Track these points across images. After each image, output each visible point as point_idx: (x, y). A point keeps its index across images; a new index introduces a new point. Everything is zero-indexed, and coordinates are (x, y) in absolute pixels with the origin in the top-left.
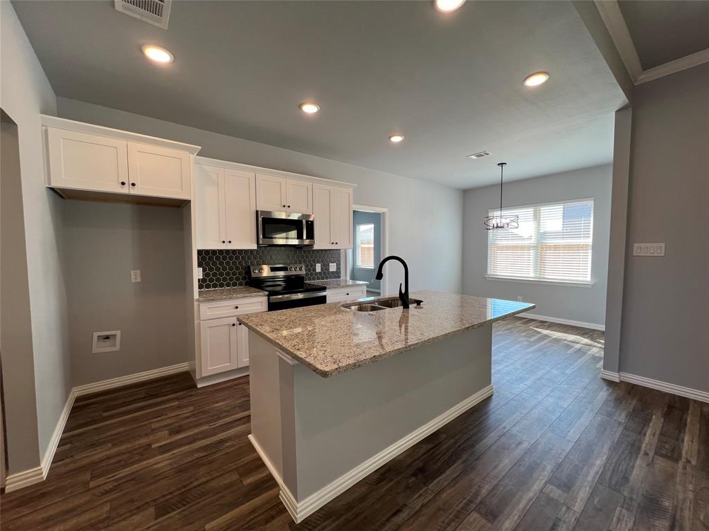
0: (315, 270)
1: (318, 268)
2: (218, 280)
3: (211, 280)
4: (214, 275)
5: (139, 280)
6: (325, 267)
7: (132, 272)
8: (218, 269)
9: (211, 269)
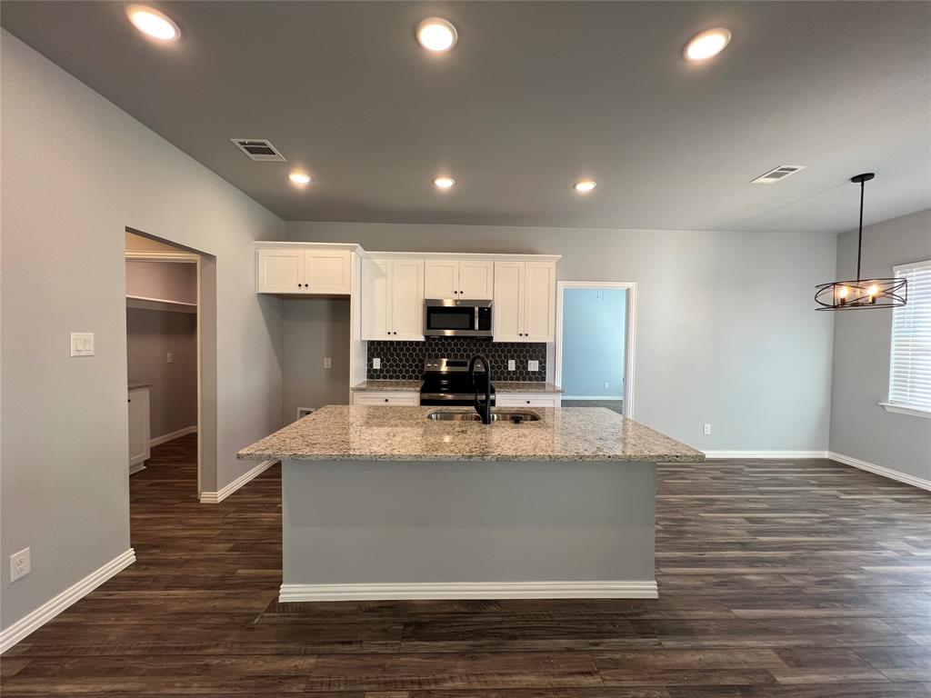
0: (506, 367)
1: (512, 365)
2: (394, 371)
3: (388, 371)
4: (391, 366)
5: (330, 366)
6: (522, 366)
7: (326, 359)
8: (395, 360)
9: (388, 360)
